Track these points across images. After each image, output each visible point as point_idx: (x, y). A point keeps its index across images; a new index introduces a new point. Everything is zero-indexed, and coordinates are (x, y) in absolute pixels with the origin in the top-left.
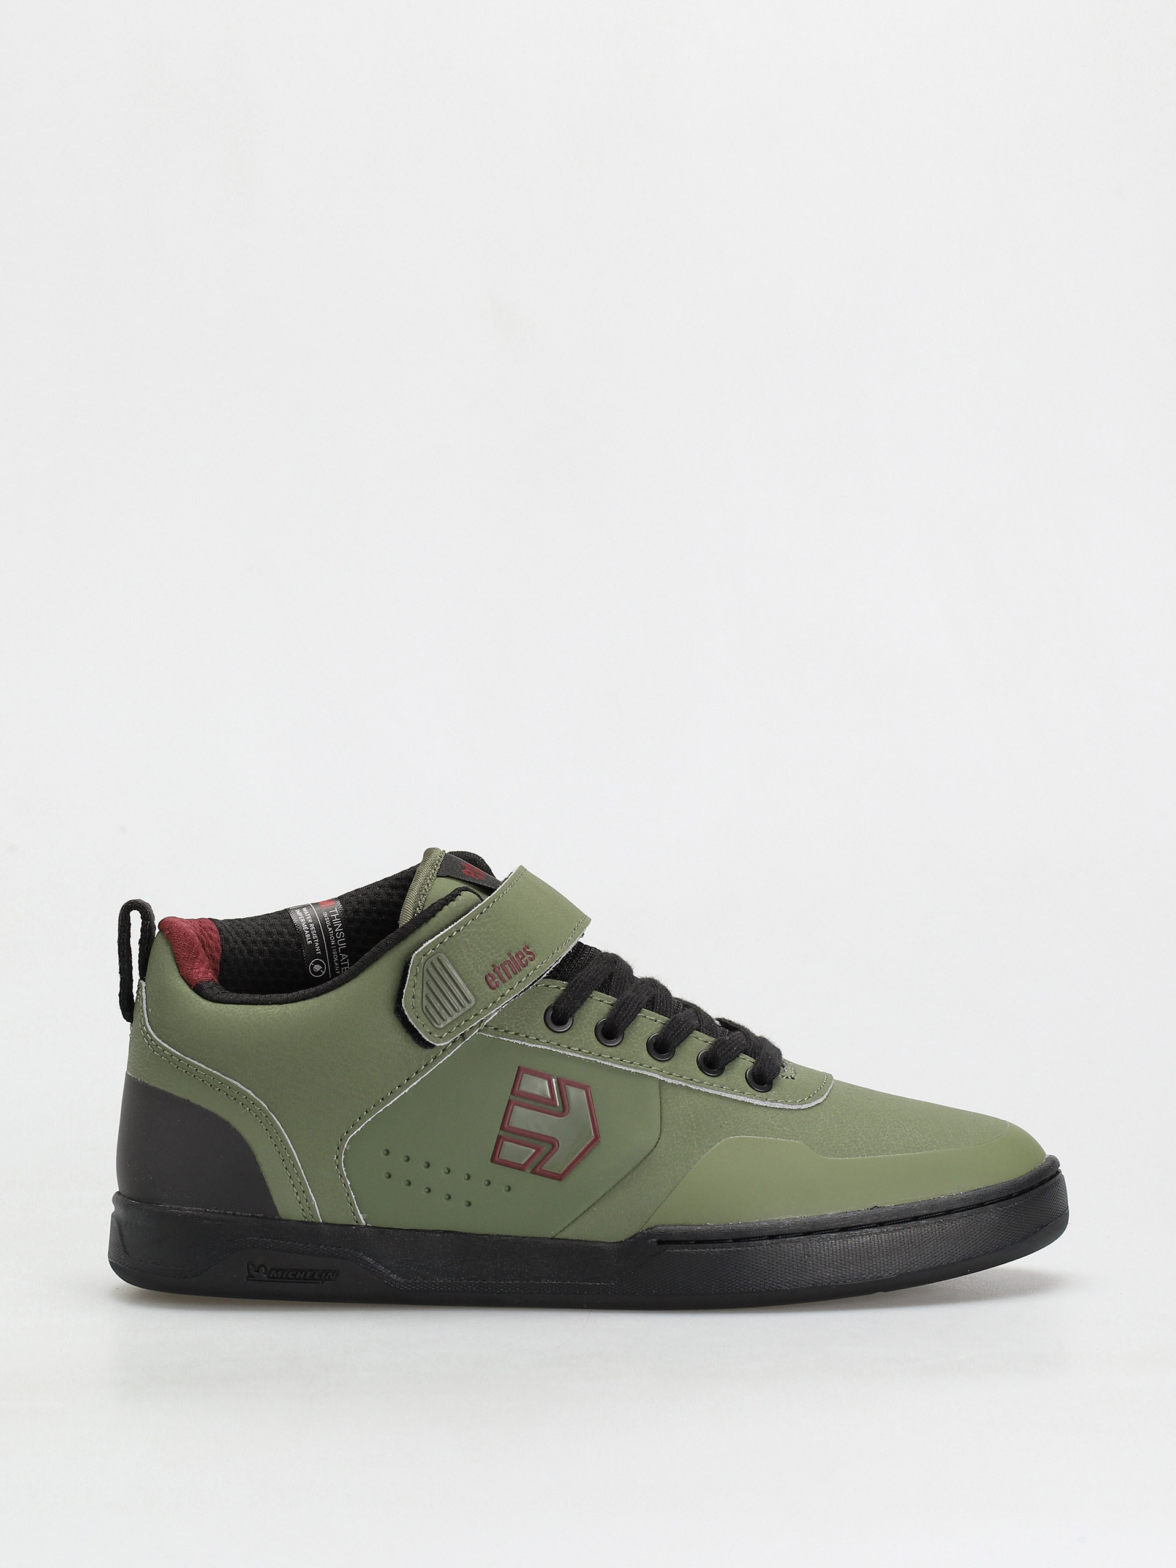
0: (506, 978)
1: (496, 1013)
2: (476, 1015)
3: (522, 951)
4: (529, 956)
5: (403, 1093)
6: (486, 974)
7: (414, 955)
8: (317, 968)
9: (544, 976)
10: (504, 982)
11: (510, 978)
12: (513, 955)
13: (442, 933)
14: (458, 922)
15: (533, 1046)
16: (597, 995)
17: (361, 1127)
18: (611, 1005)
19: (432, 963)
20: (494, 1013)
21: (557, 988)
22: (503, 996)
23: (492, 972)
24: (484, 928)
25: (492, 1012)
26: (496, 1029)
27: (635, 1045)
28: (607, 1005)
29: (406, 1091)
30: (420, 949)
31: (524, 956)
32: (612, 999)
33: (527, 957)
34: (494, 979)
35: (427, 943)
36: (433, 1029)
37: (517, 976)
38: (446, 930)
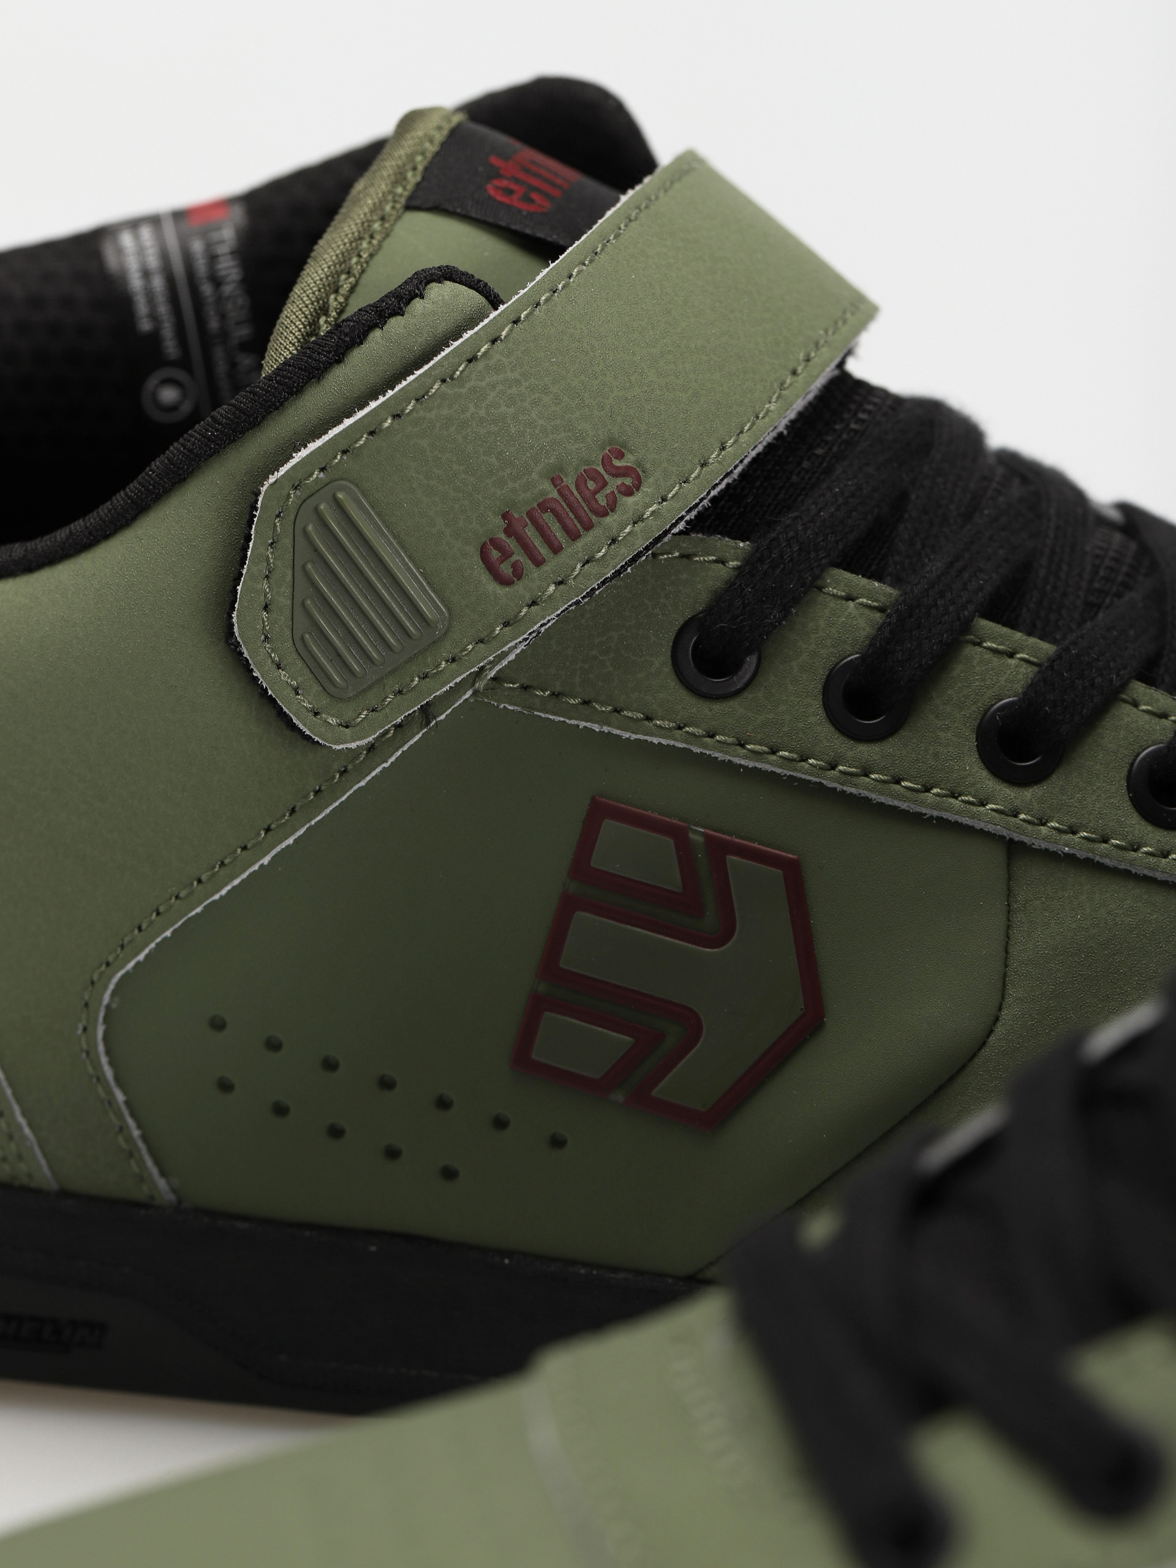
0: (543, 550)
1: (522, 647)
2: (454, 660)
3: (601, 469)
4: (619, 481)
5: (256, 867)
6: (484, 539)
7: (266, 485)
8: (169, 395)
9: (676, 530)
10: (538, 562)
11: (556, 549)
12: (569, 481)
13: (348, 422)
14: (398, 388)
15: (634, 737)
16: (839, 580)
17: (146, 951)
18: (881, 610)
19: (316, 510)
20: (515, 647)
21: (716, 561)
22: (534, 603)
23: (503, 536)
24: (476, 406)
25: (505, 649)
26: (525, 688)
27: (942, 735)
28: (867, 611)
29: (266, 860)
30: (283, 470)
31: (605, 484)
32: (882, 591)
33: (614, 483)
34: (506, 555)
35: (304, 453)
36: (325, 701)
37: (580, 544)
38: (360, 414)
